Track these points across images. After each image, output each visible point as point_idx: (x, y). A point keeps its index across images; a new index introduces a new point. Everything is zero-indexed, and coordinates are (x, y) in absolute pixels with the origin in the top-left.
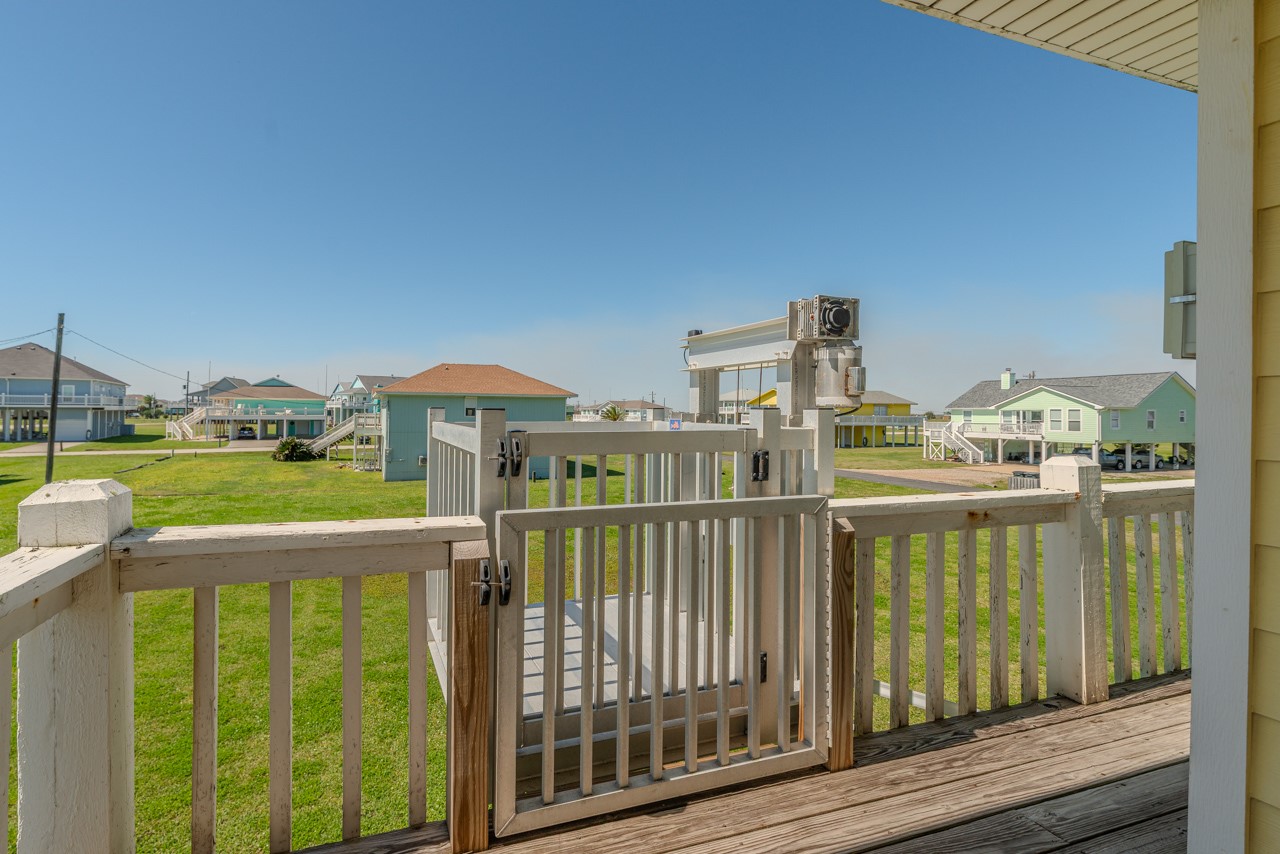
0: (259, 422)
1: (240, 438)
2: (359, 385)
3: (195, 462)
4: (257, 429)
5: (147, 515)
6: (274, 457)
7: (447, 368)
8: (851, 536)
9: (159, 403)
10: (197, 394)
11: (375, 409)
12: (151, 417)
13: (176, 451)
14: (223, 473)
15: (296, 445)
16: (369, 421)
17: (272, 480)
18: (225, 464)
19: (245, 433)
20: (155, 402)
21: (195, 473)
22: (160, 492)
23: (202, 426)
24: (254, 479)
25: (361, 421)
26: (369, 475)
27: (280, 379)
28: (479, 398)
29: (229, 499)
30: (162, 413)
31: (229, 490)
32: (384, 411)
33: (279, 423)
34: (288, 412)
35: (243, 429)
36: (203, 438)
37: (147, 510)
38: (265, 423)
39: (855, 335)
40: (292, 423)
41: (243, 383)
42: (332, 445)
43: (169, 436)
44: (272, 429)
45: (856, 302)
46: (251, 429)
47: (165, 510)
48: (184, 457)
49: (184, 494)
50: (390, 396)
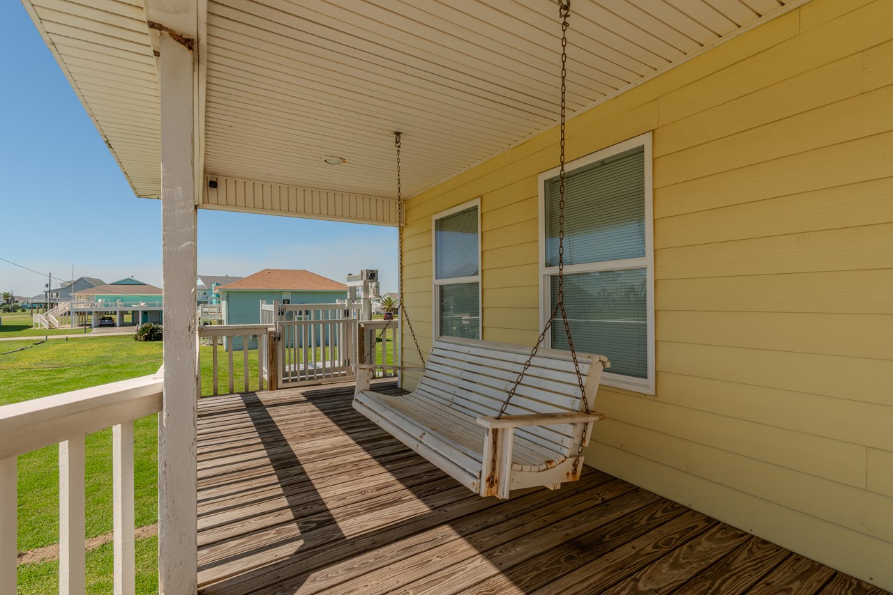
0: (118, 313)
1: (101, 326)
3: (68, 344)
4: (116, 318)
5: (46, 380)
6: (136, 339)
7: (269, 272)
8: (363, 328)
9: (16, 299)
10: (57, 291)
11: (214, 301)
12: (9, 311)
13: (49, 337)
14: (95, 351)
15: (153, 329)
16: (212, 310)
17: (138, 354)
18: (95, 345)
19: (105, 321)
20: (13, 298)
21: (71, 352)
22: (50, 366)
23: (65, 317)
24: (124, 354)
25: (205, 310)
27: (134, 278)
28: (292, 292)
29: (108, 367)
30: (19, 308)
31: (105, 361)
32: (224, 303)
33: (135, 313)
34: (142, 304)
35: (104, 318)
36: (68, 327)
37: (44, 377)
38: (123, 313)
39: (377, 279)
40: (145, 313)
41: (100, 282)
43: (37, 326)
44: (128, 318)
45: (377, 271)
46: (111, 318)
47: (60, 376)
48: (57, 342)
49: (70, 365)
50: (228, 292)
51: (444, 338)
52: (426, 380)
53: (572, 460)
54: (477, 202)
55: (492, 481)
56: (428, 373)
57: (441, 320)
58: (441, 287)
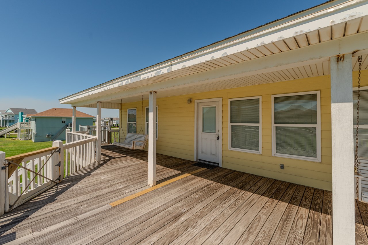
2: (10, 111)
26: (27, 141)
28: (66, 118)
39: (113, 120)
42: (7, 133)
45: (113, 118)
50: (36, 117)
51: (129, 133)
52: (126, 140)
53: (143, 146)
54: (136, 108)
55: (133, 147)
56: (126, 139)
57: (129, 130)
58: (129, 123)
